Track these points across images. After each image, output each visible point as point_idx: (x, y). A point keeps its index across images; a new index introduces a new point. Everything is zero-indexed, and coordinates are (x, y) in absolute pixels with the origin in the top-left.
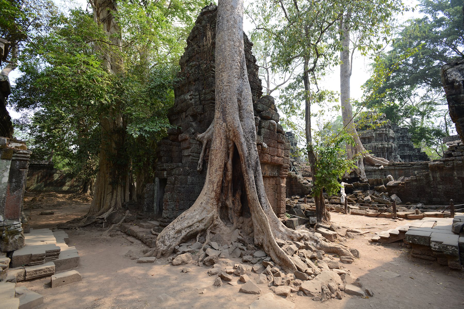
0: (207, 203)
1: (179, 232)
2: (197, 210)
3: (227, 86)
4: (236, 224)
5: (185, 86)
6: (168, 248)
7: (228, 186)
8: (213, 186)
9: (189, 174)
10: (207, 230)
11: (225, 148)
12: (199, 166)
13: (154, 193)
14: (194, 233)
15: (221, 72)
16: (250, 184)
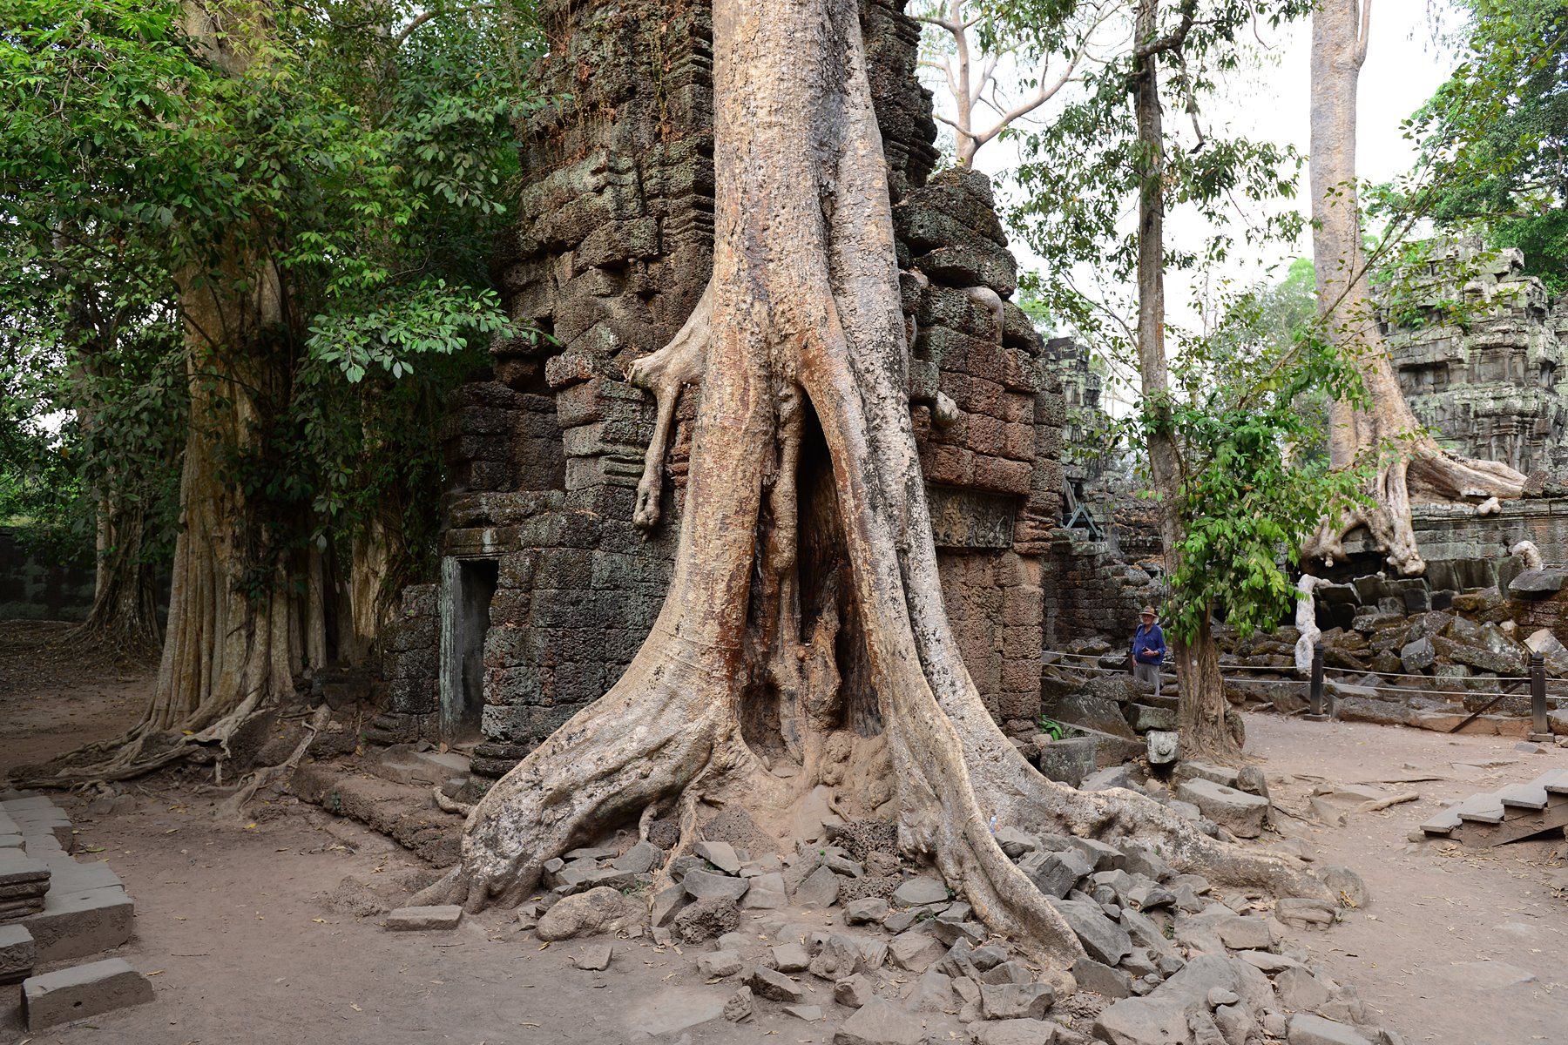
0: (684, 671)
1: (561, 797)
2: (639, 704)
3: (770, 125)
4: (817, 765)
5: (573, 126)
6: (517, 869)
7: (777, 596)
8: (712, 596)
9: (596, 543)
10: (687, 789)
11: (765, 419)
12: (645, 502)
13: (437, 630)
14: (626, 804)
15: (743, 59)
16: (877, 585)
